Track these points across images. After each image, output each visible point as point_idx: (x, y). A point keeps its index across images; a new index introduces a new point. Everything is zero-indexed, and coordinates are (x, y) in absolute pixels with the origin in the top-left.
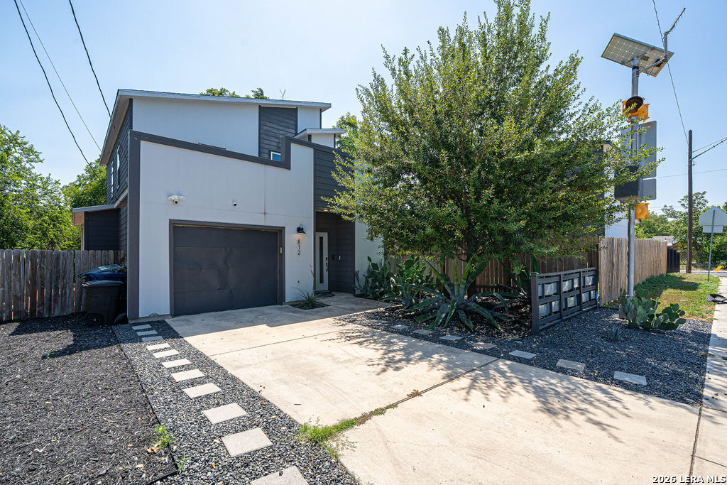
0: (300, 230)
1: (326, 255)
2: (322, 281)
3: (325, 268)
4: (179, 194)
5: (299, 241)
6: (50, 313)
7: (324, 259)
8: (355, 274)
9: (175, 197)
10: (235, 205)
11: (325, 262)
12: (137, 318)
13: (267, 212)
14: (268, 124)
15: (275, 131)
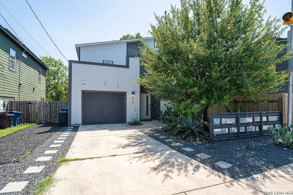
0: (133, 93)
1: (149, 103)
2: (147, 115)
3: (149, 109)
4: (85, 81)
5: (133, 98)
6: (54, 122)
7: (149, 105)
8: (160, 112)
9: (84, 82)
10: (105, 84)
11: (149, 106)
12: (71, 125)
13: (119, 86)
14: (131, 49)
15: (134, 52)
